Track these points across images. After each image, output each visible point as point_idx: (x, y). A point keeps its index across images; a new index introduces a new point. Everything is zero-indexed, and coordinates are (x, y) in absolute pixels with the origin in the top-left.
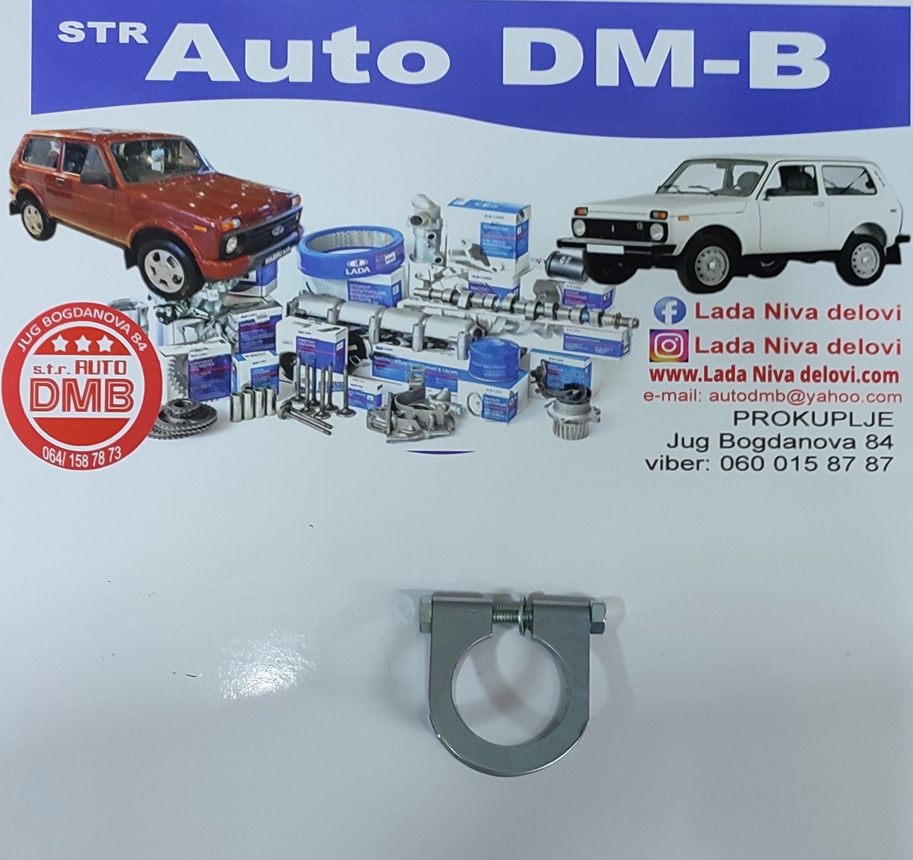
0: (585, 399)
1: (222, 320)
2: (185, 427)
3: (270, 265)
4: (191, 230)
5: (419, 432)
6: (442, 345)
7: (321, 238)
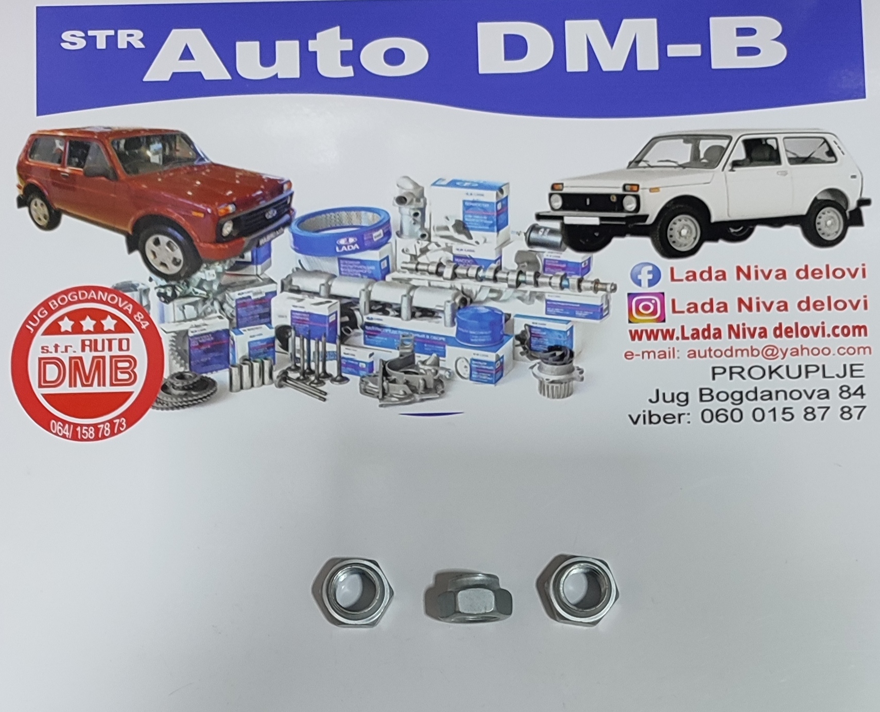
0: (569, 359)
1: (220, 298)
2: (187, 398)
3: (264, 246)
4: (189, 217)
5: (410, 396)
6: (429, 314)
7: (312, 219)
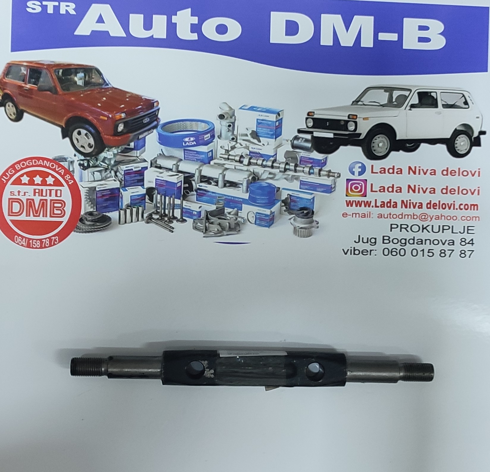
0: (311, 215)
1: (115, 169)
2: (94, 226)
3: (142, 139)
4: (98, 118)
5: (220, 232)
6: (234, 185)
7: (169, 125)
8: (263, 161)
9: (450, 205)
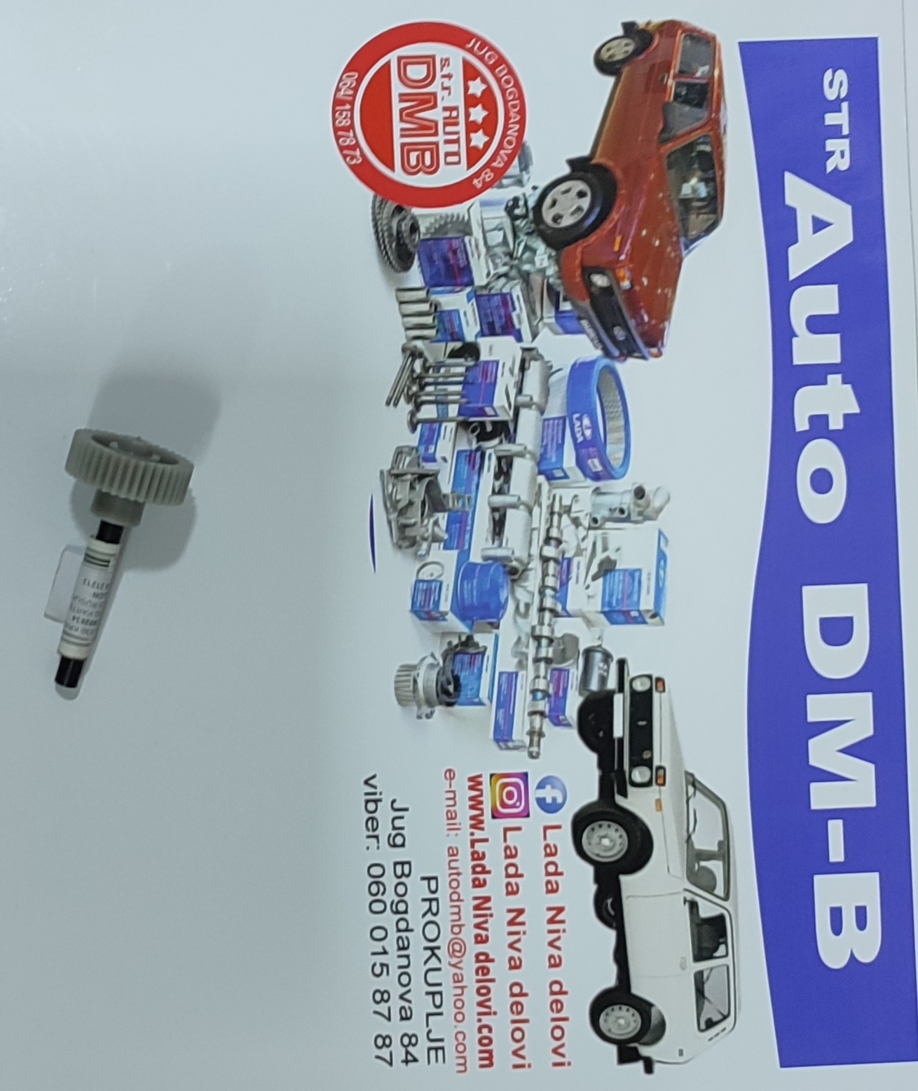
0: (444, 701)
1: (513, 273)
2: (388, 236)
3: (580, 326)
4: (614, 233)
5: (395, 508)
6: (497, 529)
7: (614, 384)
8: (554, 589)
9: (488, 1004)
